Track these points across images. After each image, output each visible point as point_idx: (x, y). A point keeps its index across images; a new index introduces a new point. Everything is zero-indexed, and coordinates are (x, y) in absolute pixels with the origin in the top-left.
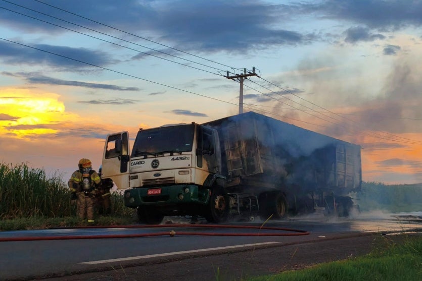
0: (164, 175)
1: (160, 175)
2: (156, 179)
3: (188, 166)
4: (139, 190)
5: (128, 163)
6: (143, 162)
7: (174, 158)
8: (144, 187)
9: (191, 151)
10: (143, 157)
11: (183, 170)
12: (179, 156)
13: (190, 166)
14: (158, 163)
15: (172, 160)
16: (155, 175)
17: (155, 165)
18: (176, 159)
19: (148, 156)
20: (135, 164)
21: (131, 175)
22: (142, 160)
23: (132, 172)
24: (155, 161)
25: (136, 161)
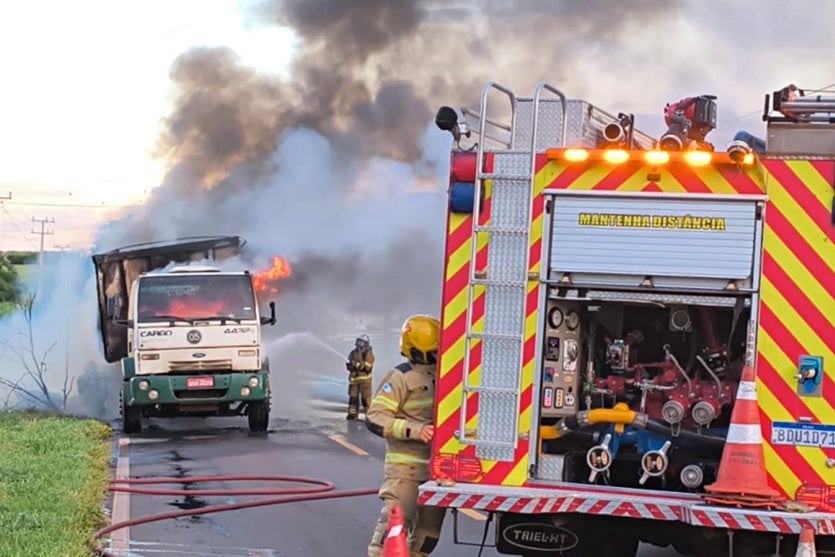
0: (211, 355)
1: (204, 355)
2: (197, 362)
3: (251, 343)
4: (169, 378)
6: (169, 333)
8: (170, 374)
9: (255, 318)
10: (168, 324)
11: (244, 350)
12: (237, 327)
13: (256, 343)
14: (200, 335)
16: (195, 355)
17: (193, 338)
19: (177, 323)
20: (149, 334)
21: (142, 353)
22: (166, 329)
23: (144, 348)
24: (194, 332)
25: (152, 330)
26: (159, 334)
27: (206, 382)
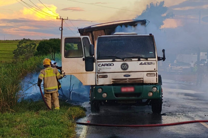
0: (133, 76)
1: (129, 76)
2: (126, 79)
3: (154, 70)
4: (112, 87)
5: (94, 64)
6: (112, 65)
7: (142, 63)
8: (113, 85)
9: (155, 58)
10: (111, 60)
11: (150, 73)
12: (146, 62)
13: (156, 70)
14: (127, 66)
15: (140, 64)
16: (125, 76)
17: (124, 67)
18: (144, 64)
19: (116, 60)
20: (103, 65)
21: (99, 74)
22: (111, 63)
23: (100, 72)
24: (124, 64)
25: (104, 63)
26: (107, 65)
27: (130, 89)
